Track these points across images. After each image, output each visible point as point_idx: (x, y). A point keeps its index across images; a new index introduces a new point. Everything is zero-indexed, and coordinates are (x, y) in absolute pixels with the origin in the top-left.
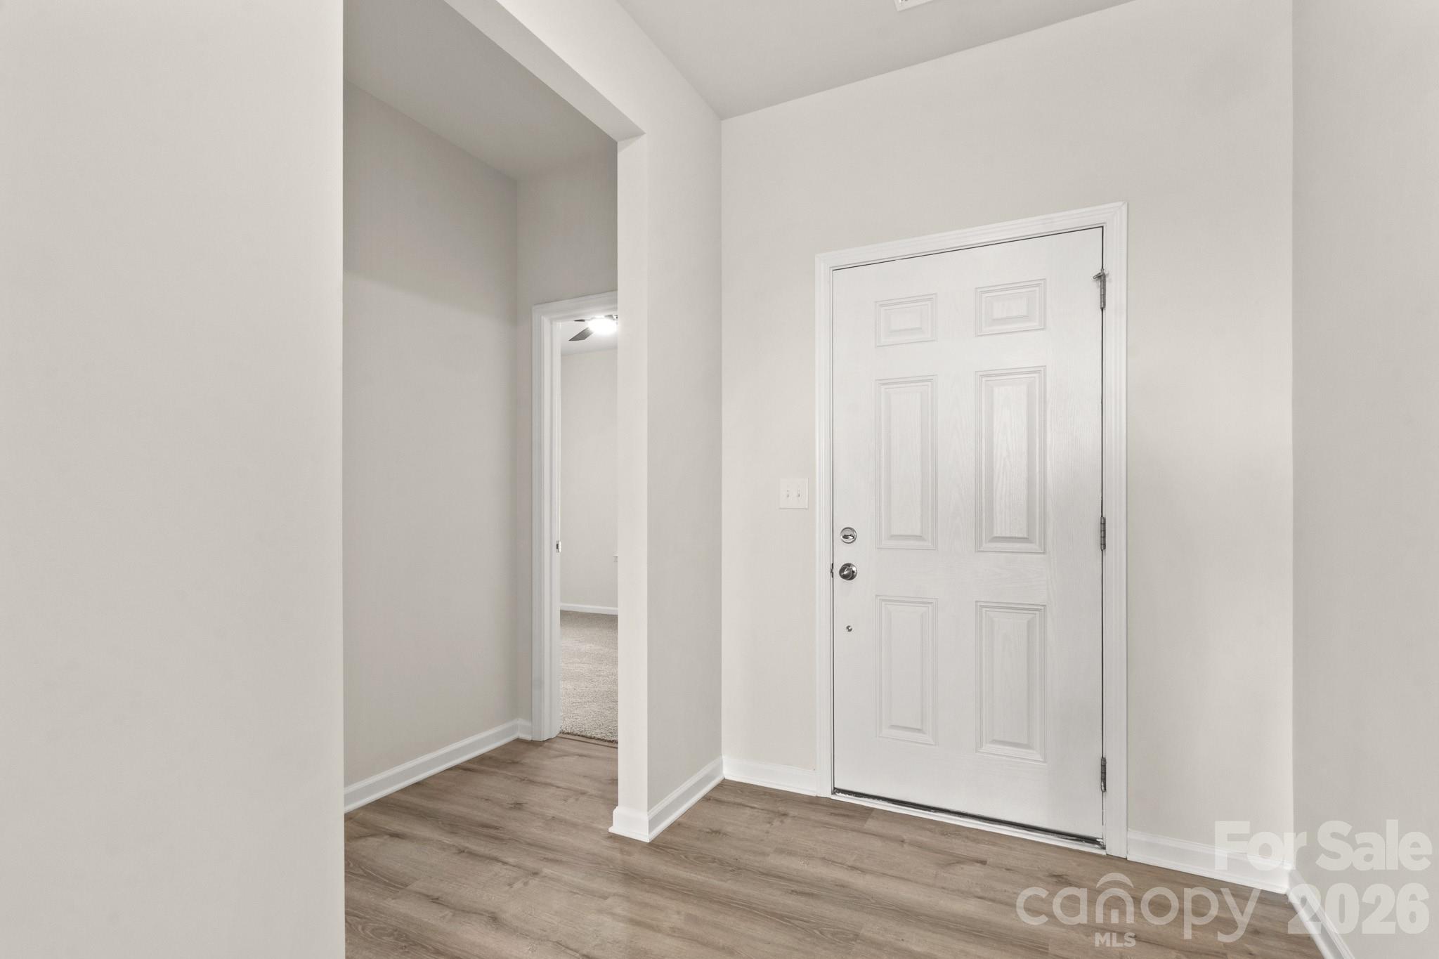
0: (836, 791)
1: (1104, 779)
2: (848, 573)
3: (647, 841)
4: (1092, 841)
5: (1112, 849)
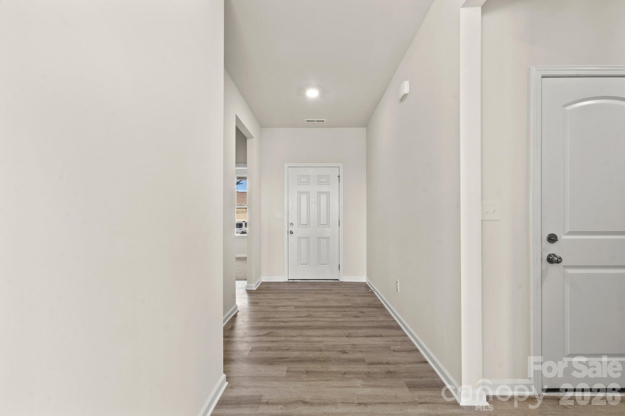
0: (289, 280)
1: (339, 268)
2: (291, 233)
3: (255, 289)
4: (337, 280)
5: (341, 280)
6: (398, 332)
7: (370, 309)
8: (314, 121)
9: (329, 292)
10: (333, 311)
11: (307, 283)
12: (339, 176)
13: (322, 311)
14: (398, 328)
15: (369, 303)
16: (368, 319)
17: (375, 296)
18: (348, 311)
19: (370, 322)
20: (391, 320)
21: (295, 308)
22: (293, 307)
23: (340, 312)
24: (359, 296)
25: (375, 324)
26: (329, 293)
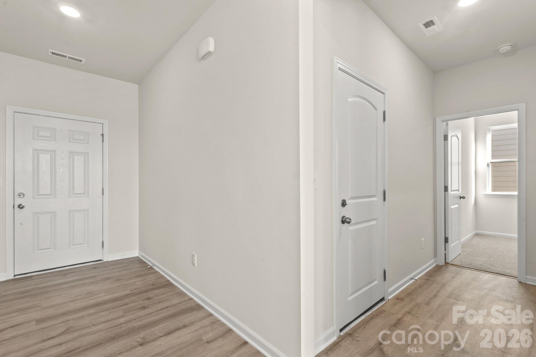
0: (15, 276)
1: (103, 246)
2: (20, 207)
4: (100, 260)
5: (105, 260)
6: (200, 314)
7: (157, 291)
8: (65, 57)
9: (92, 280)
10: (107, 310)
11: (52, 275)
12: (103, 135)
13: (89, 315)
14: (199, 307)
15: (152, 283)
16: (160, 306)
17: (156, 272)
18: (130, 303)
19: (164, 310)
20: (187, 298)
21: (36, 325)
22: (34, 323)
23: (118, 307)
24: (136, 276)
25: (171, 311)
26: (93, 283)
